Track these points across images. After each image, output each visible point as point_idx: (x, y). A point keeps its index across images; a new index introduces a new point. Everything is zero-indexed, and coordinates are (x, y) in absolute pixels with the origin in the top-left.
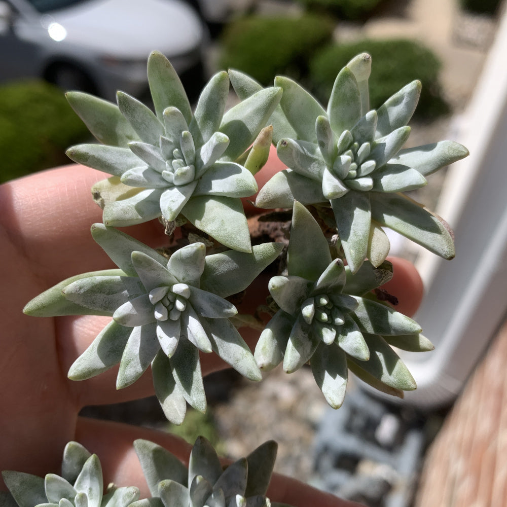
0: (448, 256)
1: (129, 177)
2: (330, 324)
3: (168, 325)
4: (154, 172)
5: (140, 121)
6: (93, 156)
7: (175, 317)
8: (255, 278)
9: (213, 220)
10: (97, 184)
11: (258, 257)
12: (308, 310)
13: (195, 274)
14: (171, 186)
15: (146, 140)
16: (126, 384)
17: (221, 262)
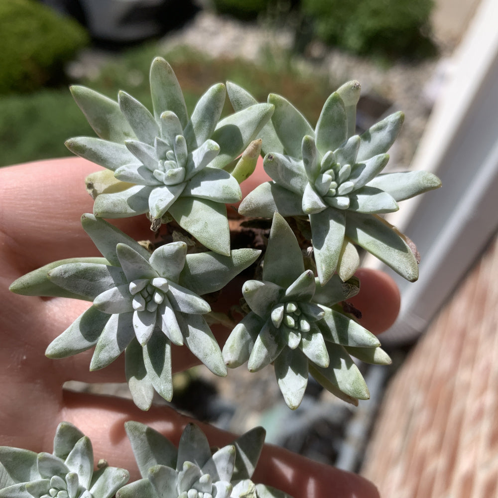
0: (412, 278)
1: (122, 173)
2: (297, 329)
3: (145, 315)
4: (147, 170)
5: (138, 121)
6: (90, 150)
7: (153, 309)
8: (231, 279)
9: (197, 221)
10: (91, 175)
11: (235, 261)
12: (277, 314)
13: (175, 270)
14: (162, 185)
15: (142, 139)
16: (99, 367)
17: (199, 261)
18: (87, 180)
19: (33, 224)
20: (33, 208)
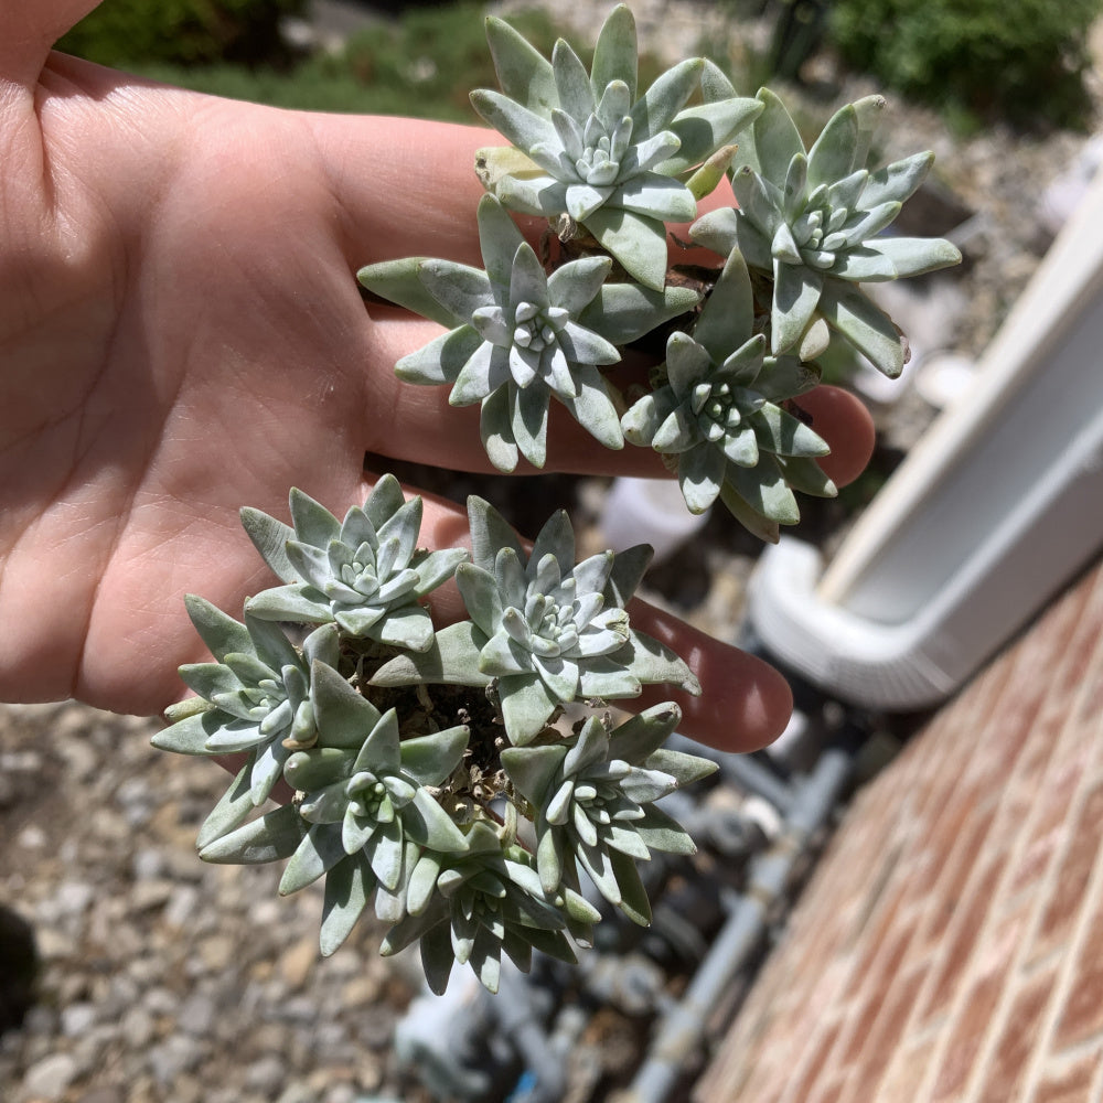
0: (892, 372)
1: (542, 151)
2: (722, 420)
3: (526, 352)
4: (570, 159)
5: (570, 85)
6: (500, 110)
7: (538, 348)
8: (654, 327)
9: (626, 239)
11: (668, 301)
12: (703, 389)
13: (581, 301)
14: (584, 182)
15: (570, 112)
17: (616, 295)
18: (478, 153)
19: (381, 199)
20: (386, 177)
